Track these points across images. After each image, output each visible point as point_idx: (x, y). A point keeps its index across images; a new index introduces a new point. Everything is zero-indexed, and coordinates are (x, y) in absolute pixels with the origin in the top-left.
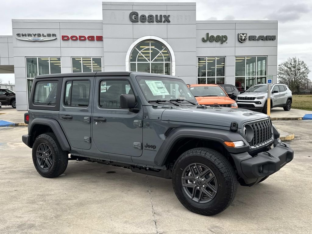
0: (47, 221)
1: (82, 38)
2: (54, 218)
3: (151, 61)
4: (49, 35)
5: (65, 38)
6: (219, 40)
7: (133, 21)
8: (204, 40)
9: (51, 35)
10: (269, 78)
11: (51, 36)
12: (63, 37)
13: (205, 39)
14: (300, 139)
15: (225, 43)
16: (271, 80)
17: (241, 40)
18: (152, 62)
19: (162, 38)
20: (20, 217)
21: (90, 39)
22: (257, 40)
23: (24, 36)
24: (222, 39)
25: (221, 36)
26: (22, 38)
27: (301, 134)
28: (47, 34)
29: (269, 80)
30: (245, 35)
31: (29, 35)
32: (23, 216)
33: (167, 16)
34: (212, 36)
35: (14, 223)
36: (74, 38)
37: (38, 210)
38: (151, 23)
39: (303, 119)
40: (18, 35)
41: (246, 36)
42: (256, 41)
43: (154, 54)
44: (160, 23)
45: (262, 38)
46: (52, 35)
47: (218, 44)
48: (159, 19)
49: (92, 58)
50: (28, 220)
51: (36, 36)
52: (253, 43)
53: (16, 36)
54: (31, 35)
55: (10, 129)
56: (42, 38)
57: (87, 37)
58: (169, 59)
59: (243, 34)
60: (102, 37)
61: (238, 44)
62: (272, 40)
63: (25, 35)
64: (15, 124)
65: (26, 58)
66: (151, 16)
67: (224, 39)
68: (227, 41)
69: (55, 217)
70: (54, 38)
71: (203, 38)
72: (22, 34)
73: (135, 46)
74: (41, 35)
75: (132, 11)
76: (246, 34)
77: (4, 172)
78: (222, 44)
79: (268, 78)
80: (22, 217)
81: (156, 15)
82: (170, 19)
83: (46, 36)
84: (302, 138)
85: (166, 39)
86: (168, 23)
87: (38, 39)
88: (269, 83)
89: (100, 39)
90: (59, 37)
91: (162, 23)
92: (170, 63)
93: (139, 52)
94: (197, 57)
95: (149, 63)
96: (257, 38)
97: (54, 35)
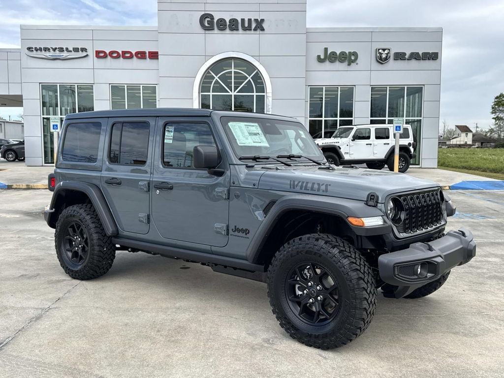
1: (126, 55)
4: (76, 50)
5: (100, 55)
6: (345, 60)
7: (206, 29)
8: (320, 60)
9: (80, 49)
10: (398, 123)
11: (79, 51)
12: (98, 53)
13: (322, 57)
15: (355, 64)
16: (400, 127)
17: (381, 59)
18: (235, 93)
19: (252, 56)
21: (139, 56)
22: (408, 59)
23: (39, 51)
24: (349, 58)
25: (347, 52)
26: (34, 54)
28: (73, 48)
29: (397, 127)
30: (386, 52)
31: (47, 49)
33: (259, 20)
34: (334, 53)
36: (115, 55)
38: (235, 32)
39: (451, 188)
40: (29, 49)
41: (389, 53)
42: (406, 61)
43: (240, 78)
44: (248, 32)
45: (415, 56)
47: (343, 66)
48: (246, 25)
49: (141, 86)
51: (57, 51)
52: (400, 64)
53: (27, 50)
54: (49, 49)
56: (65, 54)
57: (134, 53)
58: (261, 88)
59: (384, 50)
60: (157, 53)
61: (376, 65)
62: (433, 59)
63: (40, 49)
64: (8, 186)
65: (41, 84)
66: (234, 21)
67: (353, 58)
68: (357, 61)
70: (84, 54)
71: (319, 57)
72: (35, 48)
73: (208, 68)
74: (65, 49)
75: (203, 13)
76: (389, 50)
78: (349, 67)
79: (396, 123)
81: (242, 19)
82: (264, 25)
83: (71, 51)
85: (258, 57)
86: (261, 32)
87: (59, 56)
88: (397, 132)
89: (154, 55)
90: (91, 53)
91: (252, 32)
92: (264, 95)
93: (215, 78)
94: (309, 86)
95: (231, 95)
96: (407, 57)
97: (84, 50)
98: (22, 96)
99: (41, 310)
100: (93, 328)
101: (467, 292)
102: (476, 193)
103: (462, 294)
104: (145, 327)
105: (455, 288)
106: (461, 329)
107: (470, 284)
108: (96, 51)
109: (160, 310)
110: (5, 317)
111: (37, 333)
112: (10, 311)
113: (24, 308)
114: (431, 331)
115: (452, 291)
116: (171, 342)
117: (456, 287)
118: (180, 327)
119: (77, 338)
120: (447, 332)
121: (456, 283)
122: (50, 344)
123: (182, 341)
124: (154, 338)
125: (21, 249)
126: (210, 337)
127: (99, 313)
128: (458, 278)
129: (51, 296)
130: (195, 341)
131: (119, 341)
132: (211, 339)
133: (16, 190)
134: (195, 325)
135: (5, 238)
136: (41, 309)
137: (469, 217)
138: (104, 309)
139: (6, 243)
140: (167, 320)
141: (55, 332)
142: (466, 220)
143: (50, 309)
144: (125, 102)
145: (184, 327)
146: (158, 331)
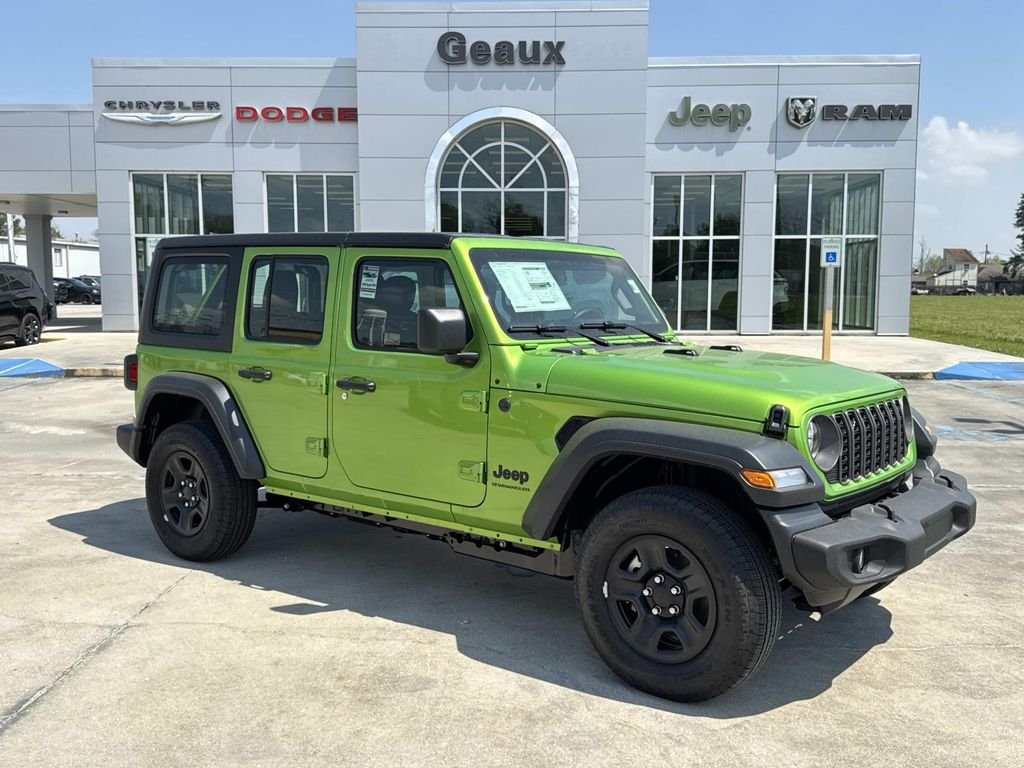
1: (296, 116)
3: (506, 184)
5: (244, 114)
6: (725, 121)
7: (450, 62)
8: (674, 121)
9: (206, 105)
11: (203, 109)
12: (240, 111)
13: (679, 116)
15: (744, 129)
16: (834, 254)
17: (797, 120)
18: (507, 189)
19: (540, 115)
21: (320, 116)
22: (850, 119)
23: (127, 109)
24: (733, 118)
25: (729, 106)
26: (119, 115)
28: (194, 103)
29: (828, 254)
30: (808, 104)
31: (142, 106)
33: (555, 44)
34: (701, 109)
36: (273, 115)
38: (506, 68)
39: (937, 376)
40: (109, 105)
41: (813, 106)
42: (848, 122)
43: (516, 159)
44: (532, 67)
45: (864, 112)
46: (208, 106)
47: (721, 133)
48: (529, 53)
51: (162, 108)
53: (104, 107)
54: (147, 105)
56: (176, 116)
57: (309, 112)
58: (559, 178)
59: (803, 101)
60: (354, 110)
61: (787, 132)
62: (900, 119)
63: (130, 106)
64: (67, 370)
65: (131, 173)
66: (504, 46)
67: (740, 117)
70: (215, 114)
72: (121, 103)
73: (455, 140)
74: (177, 105)
75: (445, 31)
76: (813, 100)
78: (733, 134)
81: (520, 43)
82: (564, 53)
83: (189, 108)
85: (551, 117)
86: (558, 68)
87: (166, 118)
88: (829, 264)
89: (349, 115)
90: (228, 112)
91: (541, 67)
92: (564, 192)
93: (467, 158)
94: (653, 173)
95: (500, 193)
96: (848, 114)
97: (213, 106)
98: (95, 196)
99: (109, 630)
100: (211, 670)
101: (972, 598)
102: (986, 387)
103: (963, 603)
104: (314, 669)
105: (947, 590)
106: (961, 680)
107: (977, 581)
108: (238, 108)
109: (346, 632)
110: (39, 643)
111: (98, 680)
112: (48, 631)
113: (76, 626)
114: (900, 684)
115: (941, 595)
116: (364, 703)
117: (950, 587)
118: (383, 669)
119: (177, 690)
120: (933, 686)
121: (949, 578)
122: (122, 703)
123: (386, 702)
124: (331, 693)
125: (81, 500)
126: (443, 693)
127: (225, 636)
128: (954, 568)
129: (132, 600)
130: (412, 700)
131: (261, 697)
132: (446, 697)
133: (82, 379)
134: (415, 666)
135: (53, 477)
136: (110, 627)
137: (974, 437)
138: (234, 629)
139: (53, 489)
140: (358, 654)
141: (133, 677)
142: (969, 442)
143: (128, 627)
144: (293, 206)
145: (392, 669)
146: (340, 678)
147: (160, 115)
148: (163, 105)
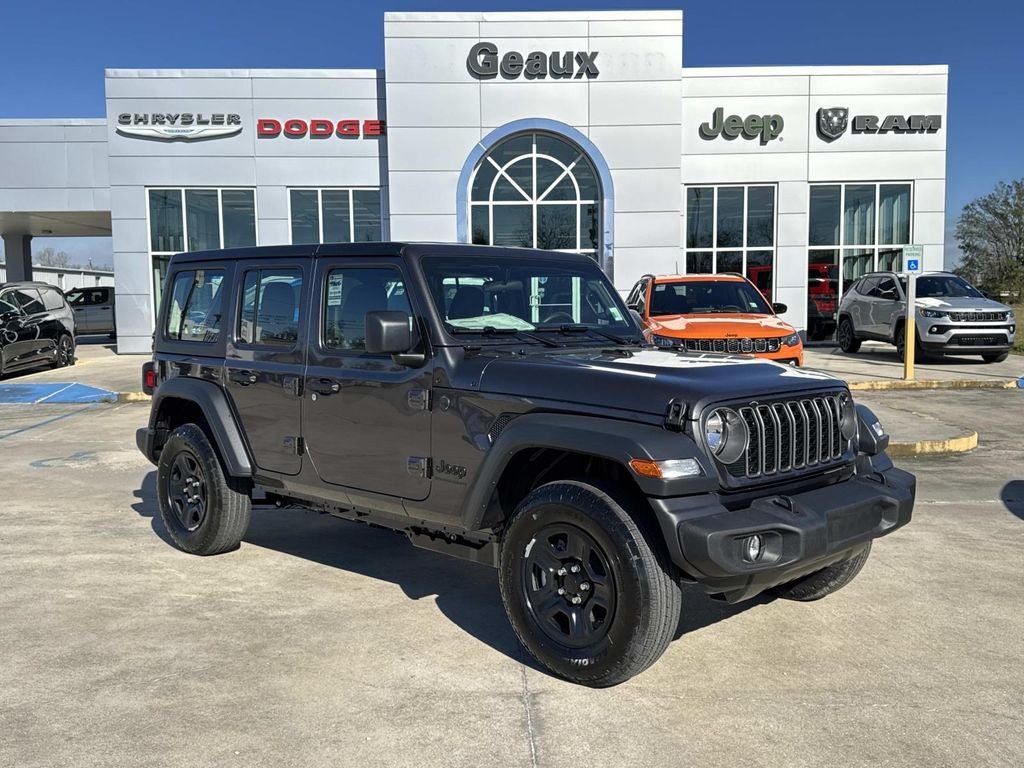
0: (229, 660)
1: (320, 129)
2: (246, 652)
3: (538, 198)
4: (219, 119)
5: (268, 129)
6: (756, 133)
7: (479, 74)
9: (226, 118)
10: (913, 254)
11: (223, 122)
12: (262, 124)
13: (710, 127)
14: (995, 448)
15: (776, 140)
16: (916, 262)
17: (829, 130)
18: (540, 201)
19: (573, 127)
20: (153, 649)
21: (345, 129)
22: (881, 131)
23: (142, 123)
24: (765, 129)
25: (761, 117)
26: (133, 128)
27: (1002, 431)
28: (212, 116)
29: (910, 262)
30: (840, 114)
31: (158, 120)
32: (161, 647)
33: (589, 55)
34: (734, 119)
35: (140, 663)
36: (296, 129)
37: (200, 633)
39: (1020, 384)
40: (124, 118)
41: (845, 116)
42: (878, 134)
43: (548, 171)
44: (565, 79)
45: (896, 125)
46: (229, 119)
47: (752, 145)
48: (562, 65)
50: (178, 657)
51: (179, 121)
52: (866, 138)
54: (164, 119)
55: (102, 410)
56: (196, 129)
57: (335, 125)
58: (593, 189)
59: (834, 111)
60: (382, 123)
61: (818, 143)
62: (930, 129)
63: (146, 119)
64: (119, 395)
65: (147, 189)
66: (538, 57)
67: (772, 128)
69: (248, 650)
70: (234, 128)
71: (704, 126)
72: (135, 116)
73: (486, 152)
74: (195, 118)
75: (477, 41)
76: (845, 111)
77: (96, 532)
78: (763, 146)
79: (909, 255)
80: (160, 650)
81: (553, 53)
82: (598, 64)
84: (1002, 444)
85: (585, 129)
87: (183, 132)
88: (910, 272)
89: (375, 128)
90: (250, 128)
92: (597, 204)
93: (497, 171)
94: (686, 184)
95: (532, 206)
96: (879, 124)
97: (234, 119)
98: (109, 213)
108: (260, 121)
133: (137, 404)
147: (179, 129)
148: (180, 117)
